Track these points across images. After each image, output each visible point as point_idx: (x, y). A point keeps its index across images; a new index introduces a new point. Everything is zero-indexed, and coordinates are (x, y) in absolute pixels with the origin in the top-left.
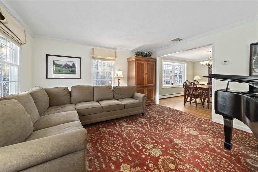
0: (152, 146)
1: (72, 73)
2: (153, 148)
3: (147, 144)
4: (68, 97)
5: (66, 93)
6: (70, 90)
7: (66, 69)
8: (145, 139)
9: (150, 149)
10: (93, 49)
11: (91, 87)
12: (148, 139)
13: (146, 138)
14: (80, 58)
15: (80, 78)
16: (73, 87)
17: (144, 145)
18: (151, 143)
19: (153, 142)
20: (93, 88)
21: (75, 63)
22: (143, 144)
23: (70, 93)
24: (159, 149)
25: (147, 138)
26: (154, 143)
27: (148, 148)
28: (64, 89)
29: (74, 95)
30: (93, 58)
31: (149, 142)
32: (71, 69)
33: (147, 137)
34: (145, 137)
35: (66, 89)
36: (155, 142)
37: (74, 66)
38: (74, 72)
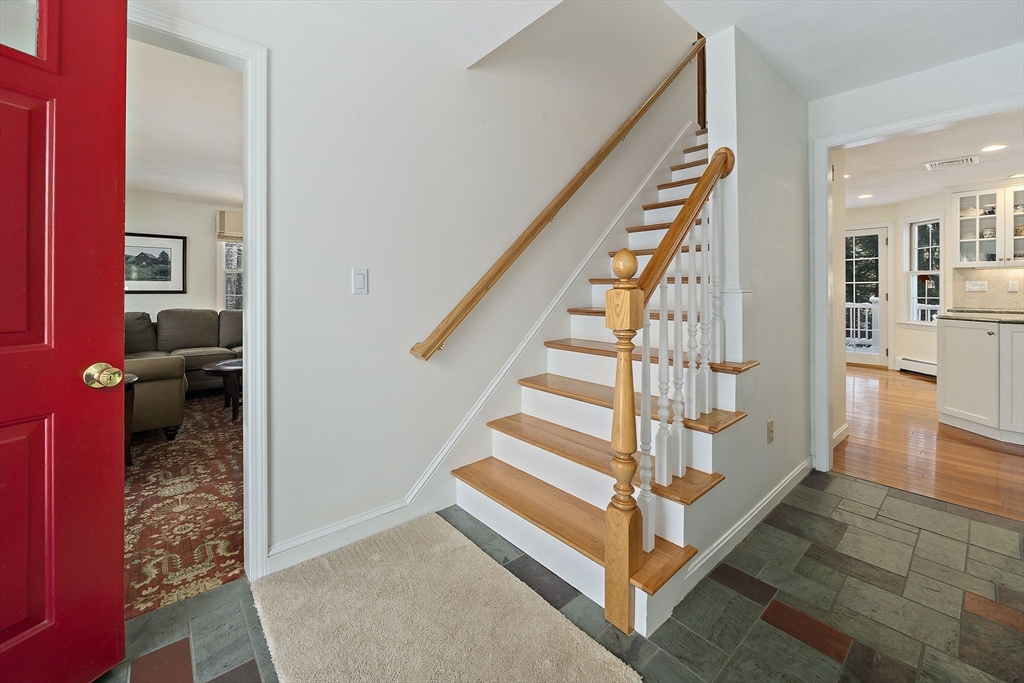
1: (158, 277)
4: (150, 334)
5: (144, 326)
6: (154, 320)
7: (143, 267)
10: (222, 214)
11: (214, 313)
14: (184, 239)
15: (184, 291)
16: (162, 315)
20: (219, 317)
21: (168, 252)
23: (155, 327)
28: (140, 316)
29: (164, 333)
30: (221, 236)
32: (157, 267)
35: (145, 317)
37: (164, 259)
38: (165, 274)
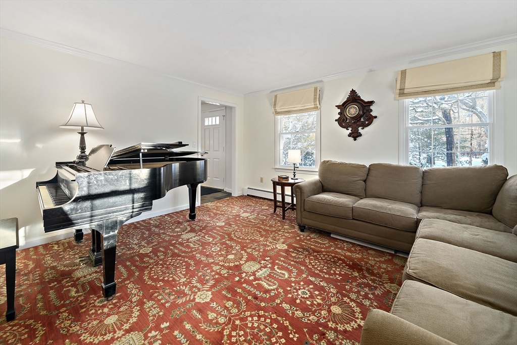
0: (258, 274)
2: (257, 271)
3: (267, 276)
8: (275, 284)
9: (260, 269)
12: (270, 285)
13: (275, 287)
17: (273, 273)
18: (259, 279)
19: (257, 282)
22: (275, 274)
24: (245, 272)
25: (271, 288)
26: (256, 279)
27: (264, 270)
31: (264, 280)
33: (274, 290)
34: (277, 289)
36: (254, 283)
